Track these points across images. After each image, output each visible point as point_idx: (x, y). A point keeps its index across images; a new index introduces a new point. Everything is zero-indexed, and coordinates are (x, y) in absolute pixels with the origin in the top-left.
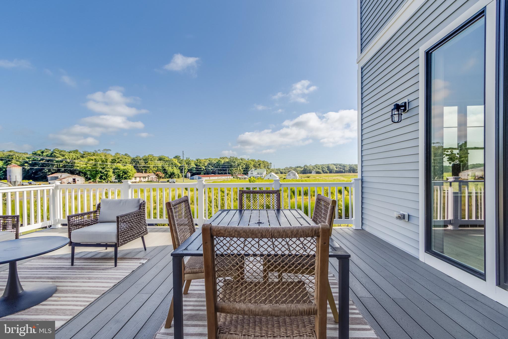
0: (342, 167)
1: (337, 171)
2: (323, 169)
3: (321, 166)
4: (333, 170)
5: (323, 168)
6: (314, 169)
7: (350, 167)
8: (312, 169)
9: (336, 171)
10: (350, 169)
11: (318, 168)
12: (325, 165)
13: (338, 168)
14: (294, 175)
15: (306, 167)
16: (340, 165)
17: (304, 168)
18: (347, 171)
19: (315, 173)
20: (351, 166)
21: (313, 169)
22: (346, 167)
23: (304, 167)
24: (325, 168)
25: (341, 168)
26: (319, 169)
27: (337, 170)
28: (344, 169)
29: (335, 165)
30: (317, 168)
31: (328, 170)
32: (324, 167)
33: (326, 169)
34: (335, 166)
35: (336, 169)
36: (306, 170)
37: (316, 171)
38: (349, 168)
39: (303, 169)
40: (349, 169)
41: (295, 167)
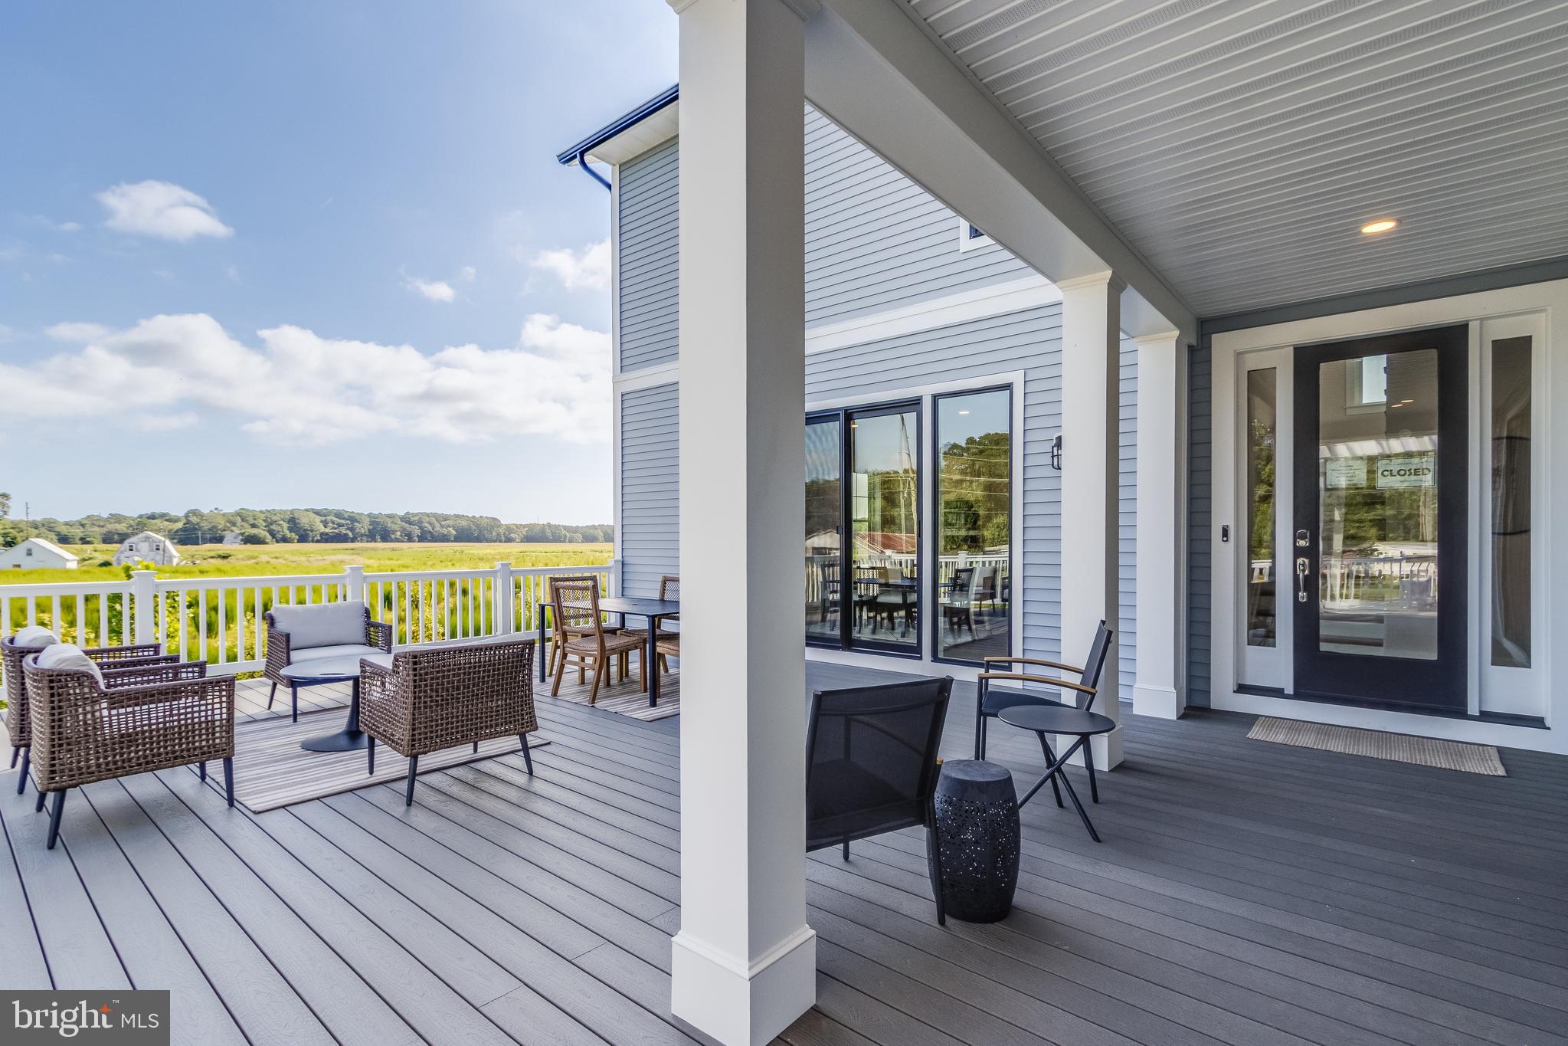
0: (343, 522)
1: (327, 534)
2: (272, 527)
3: (263, 516)
4: (312, 531)
5: (269, 523)
6: (234, 524)
7: (372, 523)
8: (226, 526)
9: (322, 534)
10: (374, 528)
11: (252, 522)
12: (281, 512)
13: (330, 525)
14: (158, 549)
15: (194, 519)
16: (338, 515)
17: (188, 522)
18: (362, 535)
19: (238, 540)
20: (377, 518)
21: (228, 525)
22: (359, 522)
23: (187, 516)
24: (282, 522)
25: (340, 525)
26: (253, 526)
27: (327, 530)
28: (352, 529)
29: (317, 513)
30: (247, 521)
31: (291, 530)
32: (275, 518)
33: (282, 527)
34: (318, 519)
35: (322, 529)
36: (196, 529)
37: (242, 534)
38: (371, 527)
39: (180, 525)
40: (369, 530)
41: (140, 517)
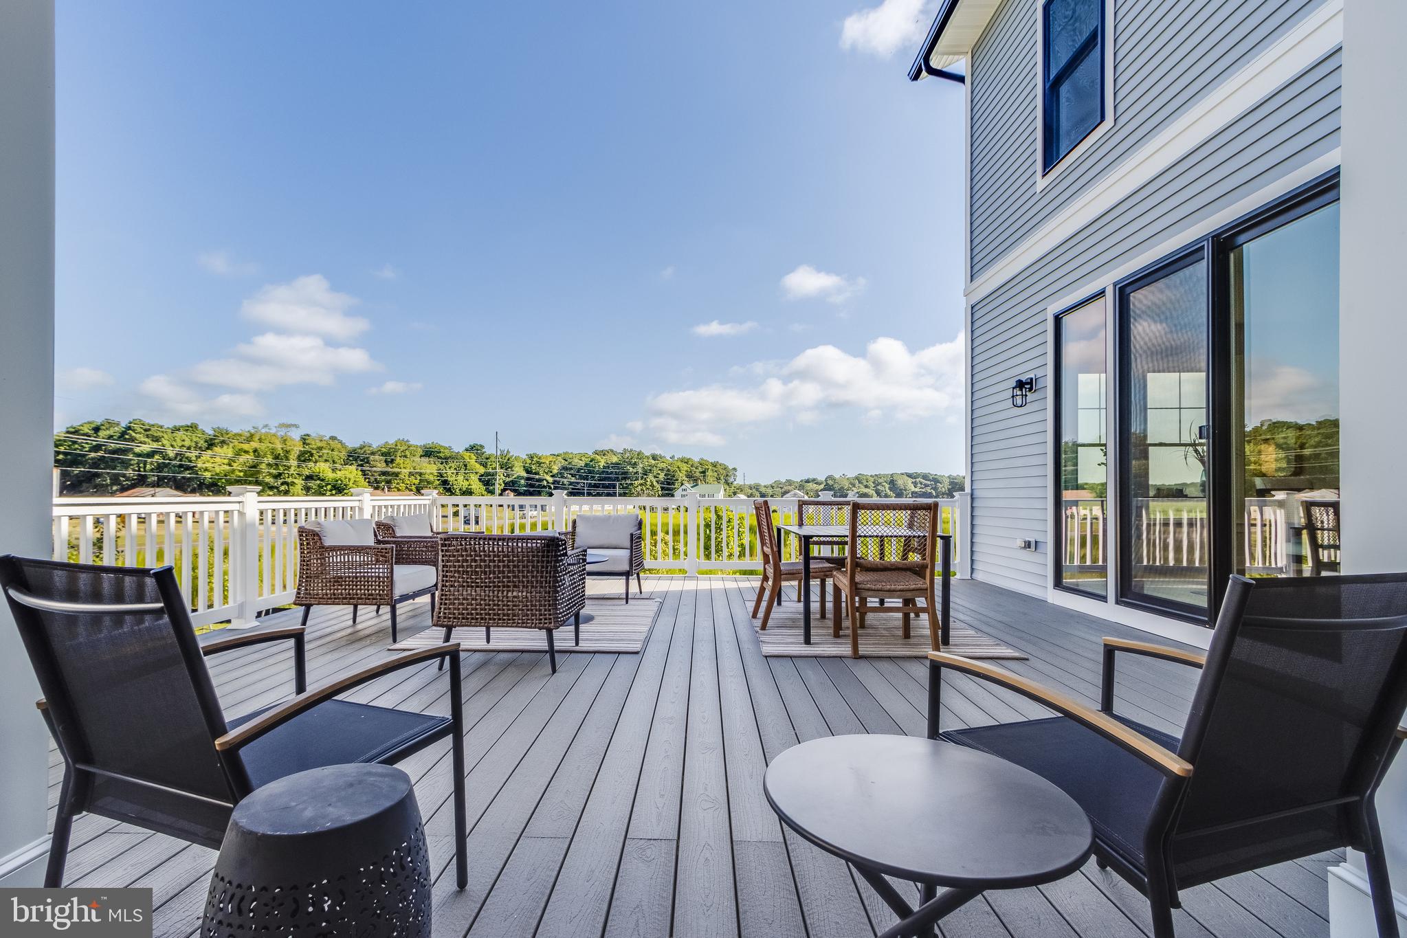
0: (929, 483)
1: (916, 493)
2: (879, 487)
3: (872, 479)
4: (905, 490)
5: (877, 484)
6: (854, 486)
7: (951, 483)
8: (849, 487)
9: (913, 493)
10: (953, 488)
11: (865, 483)
12: (885, 476)
13: (919, 485)
15: (830, 482)
16: (925, 477)
17: (827, 484)
18: (943, 494)
19: (856, 497)
20: (956, 479)
21: (851, 485)
22: (941, 483)
23: (826, 480)
24: (885, 484)
25: (926, 486)
26: (866, 487)
27: (917, 490)
28: (935, 489)
29: (909, 476)
30: (862, 483)
31: (890, 489)
32: (880, 481)
33: (885, 488)
34: (910, 481)
35: (913, 489)
36: (831, 489)
37: (858, 493)
38: (950, 487)
39: (822, 487)
40: (949, 489)
41: (801, 481)
